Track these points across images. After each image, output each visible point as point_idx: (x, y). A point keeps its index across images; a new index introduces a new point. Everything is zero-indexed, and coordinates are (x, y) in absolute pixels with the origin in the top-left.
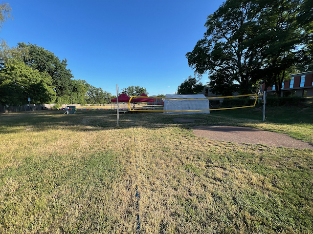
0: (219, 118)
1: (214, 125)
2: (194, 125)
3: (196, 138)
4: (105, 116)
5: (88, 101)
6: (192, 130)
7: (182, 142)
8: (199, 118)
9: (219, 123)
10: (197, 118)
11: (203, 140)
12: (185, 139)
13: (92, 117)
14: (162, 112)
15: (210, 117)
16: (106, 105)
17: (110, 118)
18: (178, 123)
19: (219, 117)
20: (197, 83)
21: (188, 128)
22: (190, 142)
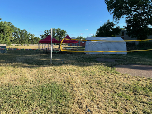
0: (136, 59)
1: (133, 64)
2: (115, 64)
3: (120, 74)
4: (35, 56)
5: (13, 41)
6: (115, 68)
7: (110, 77)
8: (118, 58)
9: (137, 63)
10: (116, 58)
11: (126, 76)
12: (112, 75)
13: (24, 56)
14: (84, 53)
15: (127, 57)
16: (29, 45)
17: (39, 57)
18: (101, 62)
19: (136, 57)
20: (115, 27)
21: (111, 67)
22: (116, 77)
